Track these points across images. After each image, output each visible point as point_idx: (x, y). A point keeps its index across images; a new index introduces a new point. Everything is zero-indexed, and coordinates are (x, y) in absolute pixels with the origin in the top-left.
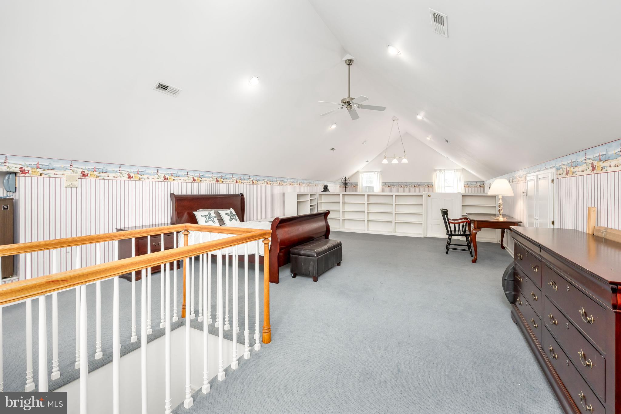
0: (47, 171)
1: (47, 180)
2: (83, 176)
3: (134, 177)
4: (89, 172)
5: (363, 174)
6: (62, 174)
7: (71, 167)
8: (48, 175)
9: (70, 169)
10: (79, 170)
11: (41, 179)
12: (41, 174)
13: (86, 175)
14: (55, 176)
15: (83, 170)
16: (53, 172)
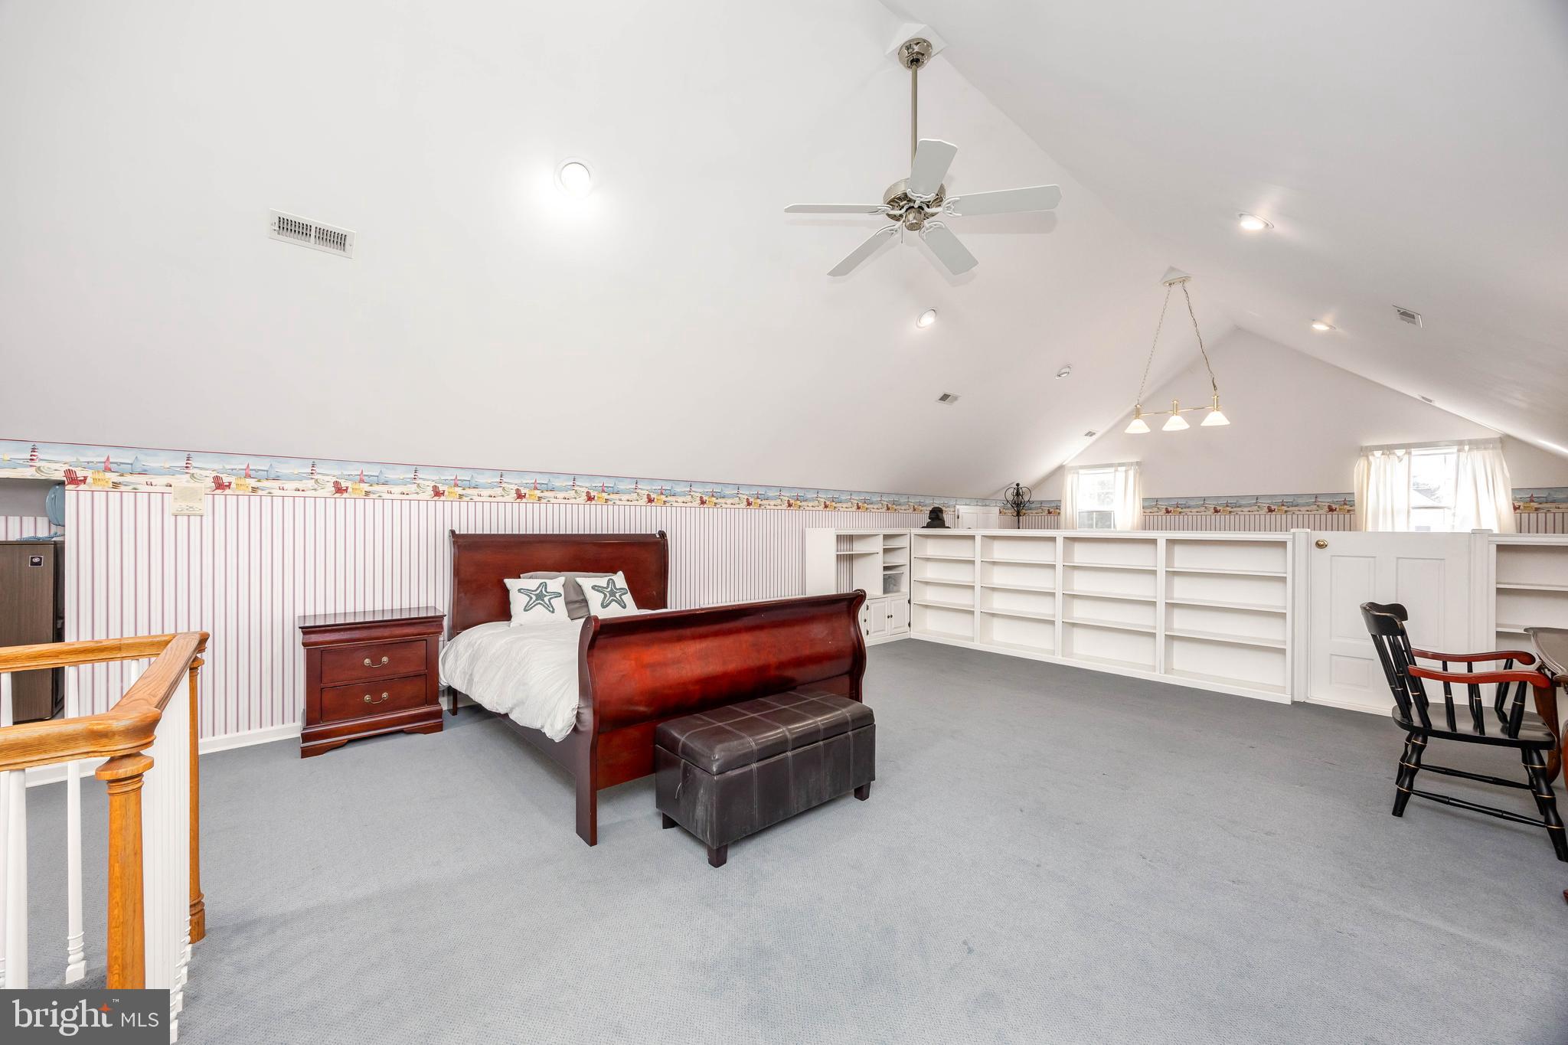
0: (128, 478)
1: (128, 498)
2: (217, 488)
3: (350, 490)
4: (232, 479)
5: (1078, 473)
6: (165, 483)
7: (187, 467)
8: (131, 487)
9: (187, 473)
10: (207, 473)
11: (114, 497)
12: (116, 485)
13: (226, 486)
14: (149, 489)
15: (218, 475)
16: (143, 479)
